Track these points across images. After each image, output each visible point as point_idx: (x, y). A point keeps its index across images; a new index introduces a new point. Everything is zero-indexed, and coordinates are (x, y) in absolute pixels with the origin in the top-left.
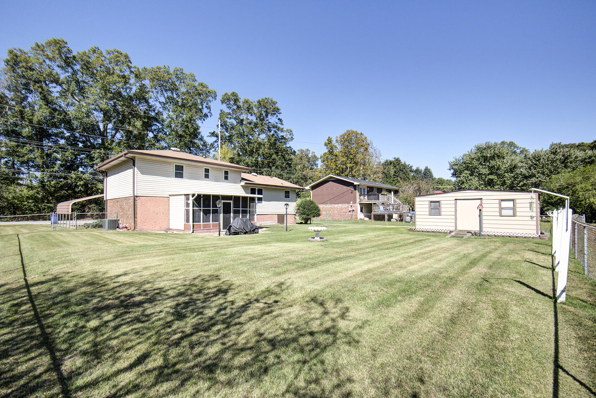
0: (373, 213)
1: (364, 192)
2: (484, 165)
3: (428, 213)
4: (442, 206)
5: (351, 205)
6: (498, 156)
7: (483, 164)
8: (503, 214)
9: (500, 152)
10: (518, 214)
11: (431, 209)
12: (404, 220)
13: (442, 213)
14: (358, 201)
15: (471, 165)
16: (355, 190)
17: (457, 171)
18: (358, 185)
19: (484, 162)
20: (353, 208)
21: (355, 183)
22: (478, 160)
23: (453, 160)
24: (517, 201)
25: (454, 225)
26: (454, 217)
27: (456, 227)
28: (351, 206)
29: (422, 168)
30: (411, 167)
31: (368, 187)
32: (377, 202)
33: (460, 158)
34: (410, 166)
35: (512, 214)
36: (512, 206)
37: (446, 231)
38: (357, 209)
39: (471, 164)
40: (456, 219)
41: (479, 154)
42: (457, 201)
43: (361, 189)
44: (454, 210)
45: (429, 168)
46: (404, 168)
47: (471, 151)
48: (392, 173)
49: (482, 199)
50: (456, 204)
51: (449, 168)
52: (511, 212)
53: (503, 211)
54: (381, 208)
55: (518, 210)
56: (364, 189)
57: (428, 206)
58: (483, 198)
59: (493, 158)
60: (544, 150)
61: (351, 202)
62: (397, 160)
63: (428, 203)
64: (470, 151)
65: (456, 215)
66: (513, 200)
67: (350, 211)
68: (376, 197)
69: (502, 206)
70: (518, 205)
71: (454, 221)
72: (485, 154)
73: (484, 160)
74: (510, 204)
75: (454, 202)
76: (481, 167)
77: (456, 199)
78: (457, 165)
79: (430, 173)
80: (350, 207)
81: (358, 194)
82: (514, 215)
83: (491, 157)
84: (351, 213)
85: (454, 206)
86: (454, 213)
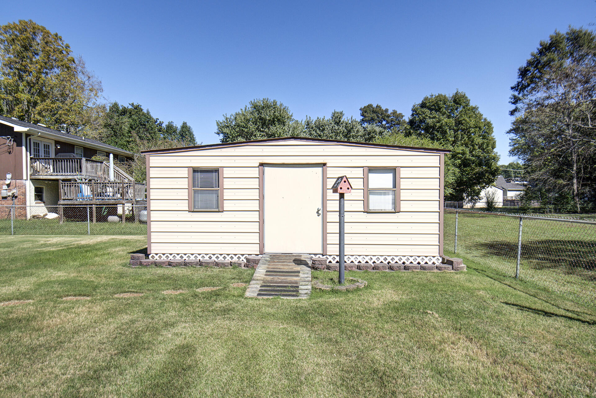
0: (62, 202)
1: (47, 152)
2: (263, 132)
3: (185, 206)
4: (227, 183)
5: (8, 182)
6: (279, 120)
7: (262, 129)
8: (372, 207)
9: (280, 115)
10: (404, 206)
11: (195, 192)
12: (136, 218)
13: (227, 205)
14: (26, 172)
15: (246, 130)
16: (20, 145)
17: (229, 137)
18: (28, 135)
19: (262, 128)
20: (14, 191)
21: (18, 128)
22: (255, 123)
23: (222, 119)
24: (403, 173)
25: (256, 238)
26: (255, 216)
27: (262, 245)
28: (9, 185)
29: (178, 125)
30: (161, 124)
31: (57, 142)
32: (76, 176)
33: (232, 117)
34: (158, 122)
35: (390, 208)
36: (391, 186)
37: (235, 259)
38: (24, 194)
39: (247, 128)
40: (261, 222)
41: (257, 116)
42: (267, 169)
43: (37, 145)
44: (255, 194)
45: (188, 124)
46: (148, 122)
47: (246, 109)
48: (126, 128)
49: (325, 164)
50: (261, 178)
51: (216, 131)
52: (386, 202)
53: (371, 197)
54: (86, 190)
55: (404, 195)
56: (47, 147)
57: (185, 183)
58: (330, 162)
59: (272, 122)
60: (326, 119)
61: (9, 176)
62: (136, 108)
63: (185, 173)
64: (244, 110)
65: (261, 211)
66: (393, 170)
67: (4, 198)
68: (75, 165)
69: (370, 186)
70: (404, 184)
71: (255, 227)
72: (263, 116)
73: (262, 125)
74: (386, 180)
75: (255, 172)
76: (258, 134)
77: (262, 165)
78: (228, 127)
79: (191, 134)
80: (5, 187)
81: (25, 155)
82: (396, 210)
83: (269, 120)
84: (9, 202)
85: (255, 183)
86: (255, 205)
